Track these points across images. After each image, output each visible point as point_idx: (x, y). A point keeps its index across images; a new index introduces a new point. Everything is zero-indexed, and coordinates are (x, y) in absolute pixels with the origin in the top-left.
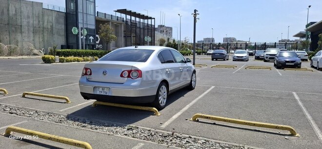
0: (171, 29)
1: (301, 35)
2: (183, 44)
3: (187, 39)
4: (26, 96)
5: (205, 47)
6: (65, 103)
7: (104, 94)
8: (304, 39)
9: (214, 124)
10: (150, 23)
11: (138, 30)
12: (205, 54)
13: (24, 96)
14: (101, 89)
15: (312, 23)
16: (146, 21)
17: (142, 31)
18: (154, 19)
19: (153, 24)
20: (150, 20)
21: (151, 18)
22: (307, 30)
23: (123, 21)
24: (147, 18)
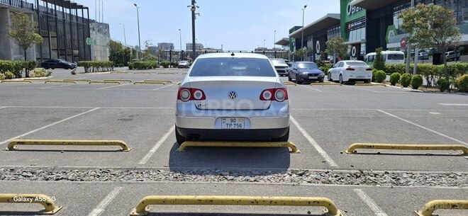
0: (107, 26)
1: (283, 42)
2: (134, 51)
3: (149, 43)
4: (14, 147)
5: (173, 57)
6: (121, 151)
7: (236, 128)
8: (287, 48)
9: (379, 153)
10: (80, 15)
11: (60, 27)
12: (175, 67)
13: (11, 149)
14: (228, 121)
15: (297, 28)
16: (73, 11)
17: (67, 27)
18: (87, 8)
19: (86, 17)
20: (79, 11)
21: (81, 7)
22: (290, 37)
23: (33, 9)
24: (75, 6)
